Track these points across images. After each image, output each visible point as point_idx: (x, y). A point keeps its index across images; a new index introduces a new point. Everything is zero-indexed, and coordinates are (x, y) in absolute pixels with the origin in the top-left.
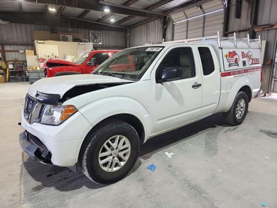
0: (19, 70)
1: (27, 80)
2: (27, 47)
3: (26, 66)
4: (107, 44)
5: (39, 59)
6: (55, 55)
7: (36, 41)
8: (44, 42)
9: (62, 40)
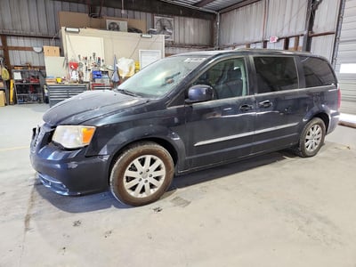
0: (32, 82)
1: (47, 101)
2: (47, 41)
3: (45, 76)
4: (182, 41)
5: (67, 64)
6: (97, 56)
7: (63, 28)
8: (77, 30)
9: (110, 29)
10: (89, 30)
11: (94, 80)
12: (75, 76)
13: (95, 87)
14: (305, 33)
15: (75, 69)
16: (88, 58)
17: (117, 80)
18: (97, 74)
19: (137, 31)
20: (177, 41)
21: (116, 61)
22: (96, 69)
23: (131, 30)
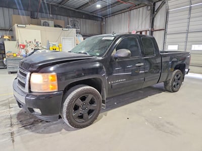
5: (18, 45)
6: (37, 41)
7: (16, 25)
8: (25, 26)
10: (31, 26)
12: (23, 52)
14: (150, 29)
15: (23, 48)
19: (59, 27)
23: (55, 26)
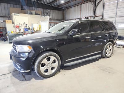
5: (15, 26)
6: (26, 23)
7: (13, 14)
8: (18, 14)
9: (29, 14)
10: (22, 14)
11: (25, 31)
13: (25, 34)
14: (93, 16)
15: (18, 28)
16: (23, 24)
17: (33, 31)
18: (26, 30)
19: (38, 14)
20: (52, 18)
21: (32, 25)
22: (26, 28)
